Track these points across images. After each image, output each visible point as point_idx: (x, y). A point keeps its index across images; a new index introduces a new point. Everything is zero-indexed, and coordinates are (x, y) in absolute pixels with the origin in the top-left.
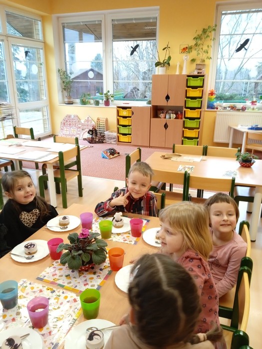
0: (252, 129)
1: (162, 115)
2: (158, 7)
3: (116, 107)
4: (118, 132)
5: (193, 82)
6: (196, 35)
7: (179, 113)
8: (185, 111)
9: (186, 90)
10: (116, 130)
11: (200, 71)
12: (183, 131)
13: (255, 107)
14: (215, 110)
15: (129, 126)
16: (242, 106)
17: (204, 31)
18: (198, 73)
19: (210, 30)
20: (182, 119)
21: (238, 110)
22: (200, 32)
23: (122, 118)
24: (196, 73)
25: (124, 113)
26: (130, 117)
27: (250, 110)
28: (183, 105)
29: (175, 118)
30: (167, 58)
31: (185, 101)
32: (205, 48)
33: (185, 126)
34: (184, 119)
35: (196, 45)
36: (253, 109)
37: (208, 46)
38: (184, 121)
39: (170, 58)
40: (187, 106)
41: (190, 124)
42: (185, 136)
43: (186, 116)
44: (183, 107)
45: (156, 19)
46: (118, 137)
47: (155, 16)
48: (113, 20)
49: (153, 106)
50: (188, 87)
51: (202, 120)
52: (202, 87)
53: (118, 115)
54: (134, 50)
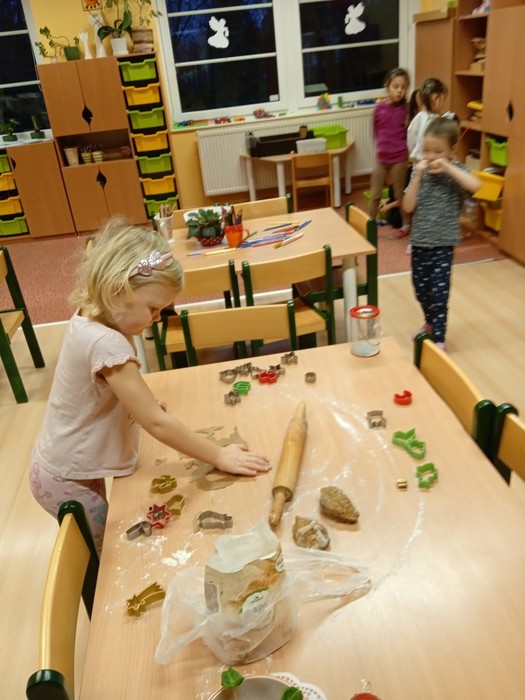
5: (135, 73)
8: (133, 139)
9: (124, 92)
12: (142, 184)
14: (190, 128)
20: (132, 157)
28: (127, 126)
31: (129, 116)
33: (143, 172)
34: (136, 158)
38: (138, 162)
40: (135, 127)
41: (151, 166)
42: (147, 193)
43: (139, 150)
44: (126, 130)
49: (58, 139)
50: (125, 84)
51: (175, 152)
52: (157, 80)
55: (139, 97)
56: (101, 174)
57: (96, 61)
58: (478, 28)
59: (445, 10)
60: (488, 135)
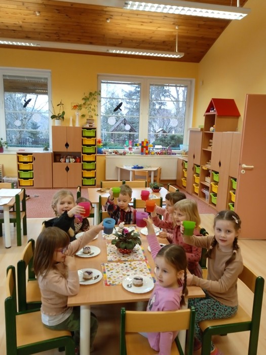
0: (135, 168)
1: (62, 160)
2: (50, 70)
3: (16, 153)
4: (19, 177)
5: (88, 133)
6: (84, 97)
7: (77, 158)
8: (82, 156)
9: (82, 139)
10: (17, 175)
11: (91, 125)
12: (82, 172)
13: (132, 152)
14: (104, 154)
15: (31, 170)
16: (123, 151)
17: (91, 94)
18: (90, 126)
19: (96, 94)
20: (80, 162)
21: (121, 154)
22: (87, 95)
23: (22, 163)
24: (88, 126)
25: (25, 159)
26: (32, 162)
27: (129, 154)
28: (81, 151)
29: (74, 162)
30: (61, 113)
31: (82, 148)
32: (92, 107)
33: (84, 168)
34: (82, 162)
35: (84, 104)
36: (131, 153)
37: (95, 106)
38: (83, 164)
39: (64, 113)
40: (84, 152)
41: (87, 166)
42: (84, 176)
43: (84, 160)
44: (80, 153)
45: (47, 79)
46: (19, 181)
47: (46, 77)
48: (3, 75)
49: (54, 152)
50: (83, 137)
51: (97, 163)
52: (95, 137)
53: (18, 161)
54: (27, 103)
55: (88, 142)
56: (67, 167)
57: (74, 128)
58: (210, 136)
59: (200, 129)
60: (212, 171)
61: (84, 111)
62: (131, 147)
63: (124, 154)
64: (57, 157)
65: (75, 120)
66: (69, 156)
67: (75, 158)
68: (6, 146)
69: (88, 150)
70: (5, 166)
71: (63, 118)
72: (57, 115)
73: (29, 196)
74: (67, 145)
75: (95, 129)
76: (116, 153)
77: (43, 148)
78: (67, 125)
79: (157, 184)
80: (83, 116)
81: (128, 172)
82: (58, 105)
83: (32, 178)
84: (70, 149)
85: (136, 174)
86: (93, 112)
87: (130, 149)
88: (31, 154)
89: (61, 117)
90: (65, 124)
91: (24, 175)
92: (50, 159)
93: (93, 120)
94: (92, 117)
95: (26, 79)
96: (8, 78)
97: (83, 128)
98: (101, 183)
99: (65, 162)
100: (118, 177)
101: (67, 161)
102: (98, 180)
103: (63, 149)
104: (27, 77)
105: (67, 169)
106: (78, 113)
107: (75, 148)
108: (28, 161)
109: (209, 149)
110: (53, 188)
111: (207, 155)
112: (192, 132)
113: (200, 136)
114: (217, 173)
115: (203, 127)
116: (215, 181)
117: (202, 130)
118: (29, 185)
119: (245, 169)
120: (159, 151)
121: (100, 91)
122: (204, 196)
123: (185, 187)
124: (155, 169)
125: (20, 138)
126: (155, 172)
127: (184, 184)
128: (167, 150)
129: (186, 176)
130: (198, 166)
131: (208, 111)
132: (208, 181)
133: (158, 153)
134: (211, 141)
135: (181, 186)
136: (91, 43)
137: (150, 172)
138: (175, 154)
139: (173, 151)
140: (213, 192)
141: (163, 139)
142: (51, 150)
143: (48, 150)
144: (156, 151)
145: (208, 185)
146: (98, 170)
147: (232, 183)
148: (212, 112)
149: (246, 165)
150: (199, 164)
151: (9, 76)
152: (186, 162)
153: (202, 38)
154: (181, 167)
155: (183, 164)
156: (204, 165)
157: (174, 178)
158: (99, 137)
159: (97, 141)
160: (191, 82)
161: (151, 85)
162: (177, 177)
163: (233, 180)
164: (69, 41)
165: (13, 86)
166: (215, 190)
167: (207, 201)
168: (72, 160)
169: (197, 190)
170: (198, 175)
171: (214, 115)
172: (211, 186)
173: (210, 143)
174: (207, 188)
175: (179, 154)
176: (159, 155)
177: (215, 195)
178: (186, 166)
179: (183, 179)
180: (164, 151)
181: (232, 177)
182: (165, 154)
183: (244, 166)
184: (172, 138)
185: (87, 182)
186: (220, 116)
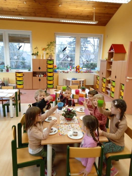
0: (73, 79)
1: (37, 75)
2: (31, 31)
3: (15, 72)
4: (16, 84)
5: (50, 62)
6: (48, 44)
7: (45, 74)
10: (15, 83)
11: (51, 58)
13: (71, 71)
14: (58, 73)
15: (22, 81)
16: (67, 71)
17: (51, 43)
18: (51, 59)
19: (54, 43)
20: (46, 76)
21: (66, 73)
22: (49, 43)
23: (18, 77)
24: (50, 59)
25: (19, 75)
26: (22, 77)
27: (70, 73)
28: (46, 71)
30: (37, 52)
31: (47, 70)
32: (52, 49)
33: (48, 79)
34: (47, 77)
35: (48, 48)
36: (71, 72)
37: (53, 49)
39: (38, 52)
40: (48, 71)
41: (49, 78)
42: (48, 83)
43: (48, 75)
44: (46, 72)
45: (29, 35)
46: (16, 86)
47: (29, 34)
48: (9, 34)
49: (33, 72)
50: (47, 64)
51: (54, 77)
52: (53, 64)
53: (16, 76)
54: (20, 48)
55: (50, 66)
56: (40, 79)
57: (43, 60)
58: (111, 63)
59: (106, 60)
60: (112, 80)
61: (48, 51)
62: (71, 69)
63: (68, 72)
64: (35, 74)
65: (43, 56)
66: (40, 74)
67: (43, 74)
68: (10, 69)
69: (50, 71)
70: (10, 79)
71: (38, 55)
72: (34, 53)
73: (21, 93)
74: (39, 68)
75: (53, 60)
76: (64, 72)
77: (28, 70)
78: (39, 58)
79: (84, 87)
80: (47, 54)
81: (69, 81)
82: (35, 48)
83: (23, 84)
84: (41, 70)
85: (73, 82)
86: (52, 52)
87: (70, 70)
88: (22, 73)
89: (36, 54)
90: (38, 58)
91: (19, 83)
92: (31, 75)
93: (52, 56)
94: (52, 54)
95: (19, 36)
96: (10, 35)
97: (47, 60)
98: (56, 87)
99: (39, 76)
100: (64, 84)
101: (40, 76)
102: (55, 85)
103: (37, 70)
104: (20, 35)
105: (40, 80)
106: (45, 52)
107: (43, 69)
108: (21, 76)
109: (110, 70)
110: (33, 89)
111: (109, 73)
112: (102, 61)
113: (106, 63)
114: (114, 81)
115: (107, 59)
116: (113, 86)
117: (107, 60)
118: (21, 88)
119: (129, 79)
120: (85, 71)
121: (56, 41)
122: (107, 93)
123: (98, 89)
124: (83, 80)
125: (17, 65)
126: (83, 81)
127: (98, 88)
128: (89, 71)
129: (98, 83)
130: (105, 78)
131: (110, 50)
132: (110, 86)
133: (84, 72)
134: (111, 65)
135: (96, 89)
136: (51, 17)
137: (80, 81)
138: (93, 72)
139: (92, 71)
140: (112, 91)
141: (87, 65)
142: (32, 71)
143: (30, 71)
144: (83, 71)
145: (109, 87)
146: (54, 80)
147: (122, 86)
148: (112, 51)
149: (129, 77)
150: (105, 77)
151: (11, 34)
152: (98, 76)
153: (107, 14)
154: (96, 79)
155: (97, 77)
156: (108, 78)
157: (92, 84)
158: (55, 64)
159: (54, 66)
160: (101, 36)
161: (81, 38)
162: (94, 84)
163: (122, 85)
164: (40, 16)
165: (13, 39)
166: (113, 90)
167: (109, 96)
168: (42, 76)
169: (104, 90)
170: (104, 83)
171: (113, 52)
172: (111, 88)
173: (111, 66)
174: (109, 89)
175: (95, 72)
176: (85, 73)
177: (113, 93)
178: (98, 79)
179: (97, 85)
180: (87, 71)
181: (122, 84)
182: (88, 72)
183: (128, 78)
184: (92, 64)
185: (49, 86)
186: (116, 53)
